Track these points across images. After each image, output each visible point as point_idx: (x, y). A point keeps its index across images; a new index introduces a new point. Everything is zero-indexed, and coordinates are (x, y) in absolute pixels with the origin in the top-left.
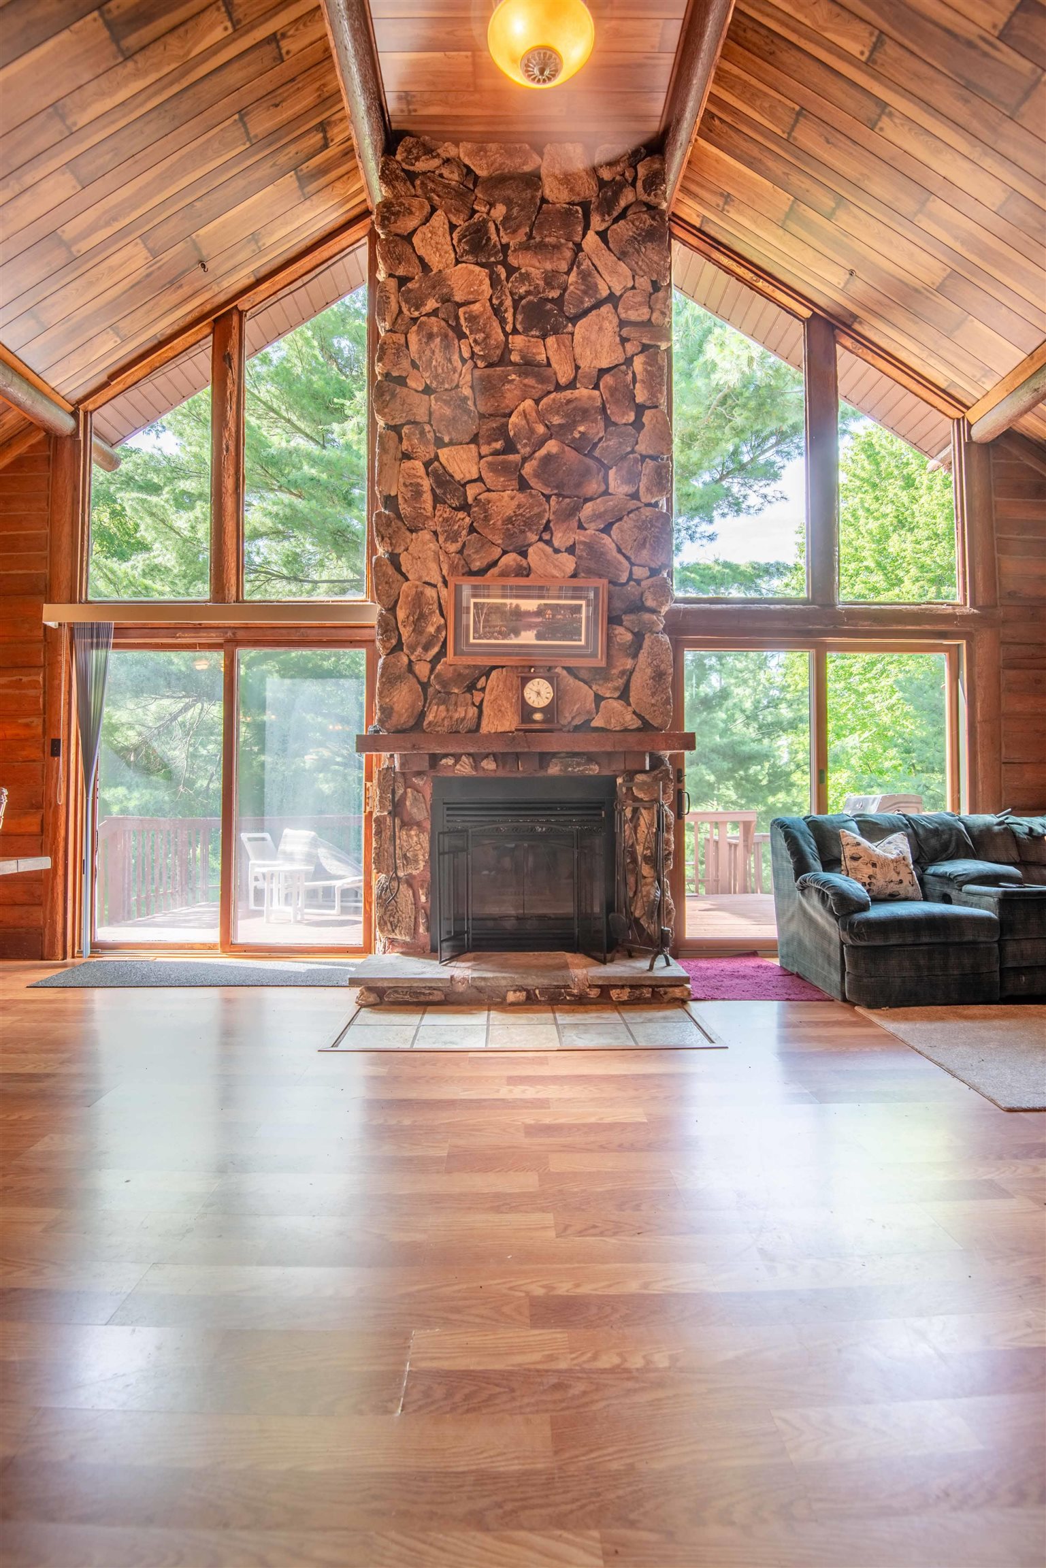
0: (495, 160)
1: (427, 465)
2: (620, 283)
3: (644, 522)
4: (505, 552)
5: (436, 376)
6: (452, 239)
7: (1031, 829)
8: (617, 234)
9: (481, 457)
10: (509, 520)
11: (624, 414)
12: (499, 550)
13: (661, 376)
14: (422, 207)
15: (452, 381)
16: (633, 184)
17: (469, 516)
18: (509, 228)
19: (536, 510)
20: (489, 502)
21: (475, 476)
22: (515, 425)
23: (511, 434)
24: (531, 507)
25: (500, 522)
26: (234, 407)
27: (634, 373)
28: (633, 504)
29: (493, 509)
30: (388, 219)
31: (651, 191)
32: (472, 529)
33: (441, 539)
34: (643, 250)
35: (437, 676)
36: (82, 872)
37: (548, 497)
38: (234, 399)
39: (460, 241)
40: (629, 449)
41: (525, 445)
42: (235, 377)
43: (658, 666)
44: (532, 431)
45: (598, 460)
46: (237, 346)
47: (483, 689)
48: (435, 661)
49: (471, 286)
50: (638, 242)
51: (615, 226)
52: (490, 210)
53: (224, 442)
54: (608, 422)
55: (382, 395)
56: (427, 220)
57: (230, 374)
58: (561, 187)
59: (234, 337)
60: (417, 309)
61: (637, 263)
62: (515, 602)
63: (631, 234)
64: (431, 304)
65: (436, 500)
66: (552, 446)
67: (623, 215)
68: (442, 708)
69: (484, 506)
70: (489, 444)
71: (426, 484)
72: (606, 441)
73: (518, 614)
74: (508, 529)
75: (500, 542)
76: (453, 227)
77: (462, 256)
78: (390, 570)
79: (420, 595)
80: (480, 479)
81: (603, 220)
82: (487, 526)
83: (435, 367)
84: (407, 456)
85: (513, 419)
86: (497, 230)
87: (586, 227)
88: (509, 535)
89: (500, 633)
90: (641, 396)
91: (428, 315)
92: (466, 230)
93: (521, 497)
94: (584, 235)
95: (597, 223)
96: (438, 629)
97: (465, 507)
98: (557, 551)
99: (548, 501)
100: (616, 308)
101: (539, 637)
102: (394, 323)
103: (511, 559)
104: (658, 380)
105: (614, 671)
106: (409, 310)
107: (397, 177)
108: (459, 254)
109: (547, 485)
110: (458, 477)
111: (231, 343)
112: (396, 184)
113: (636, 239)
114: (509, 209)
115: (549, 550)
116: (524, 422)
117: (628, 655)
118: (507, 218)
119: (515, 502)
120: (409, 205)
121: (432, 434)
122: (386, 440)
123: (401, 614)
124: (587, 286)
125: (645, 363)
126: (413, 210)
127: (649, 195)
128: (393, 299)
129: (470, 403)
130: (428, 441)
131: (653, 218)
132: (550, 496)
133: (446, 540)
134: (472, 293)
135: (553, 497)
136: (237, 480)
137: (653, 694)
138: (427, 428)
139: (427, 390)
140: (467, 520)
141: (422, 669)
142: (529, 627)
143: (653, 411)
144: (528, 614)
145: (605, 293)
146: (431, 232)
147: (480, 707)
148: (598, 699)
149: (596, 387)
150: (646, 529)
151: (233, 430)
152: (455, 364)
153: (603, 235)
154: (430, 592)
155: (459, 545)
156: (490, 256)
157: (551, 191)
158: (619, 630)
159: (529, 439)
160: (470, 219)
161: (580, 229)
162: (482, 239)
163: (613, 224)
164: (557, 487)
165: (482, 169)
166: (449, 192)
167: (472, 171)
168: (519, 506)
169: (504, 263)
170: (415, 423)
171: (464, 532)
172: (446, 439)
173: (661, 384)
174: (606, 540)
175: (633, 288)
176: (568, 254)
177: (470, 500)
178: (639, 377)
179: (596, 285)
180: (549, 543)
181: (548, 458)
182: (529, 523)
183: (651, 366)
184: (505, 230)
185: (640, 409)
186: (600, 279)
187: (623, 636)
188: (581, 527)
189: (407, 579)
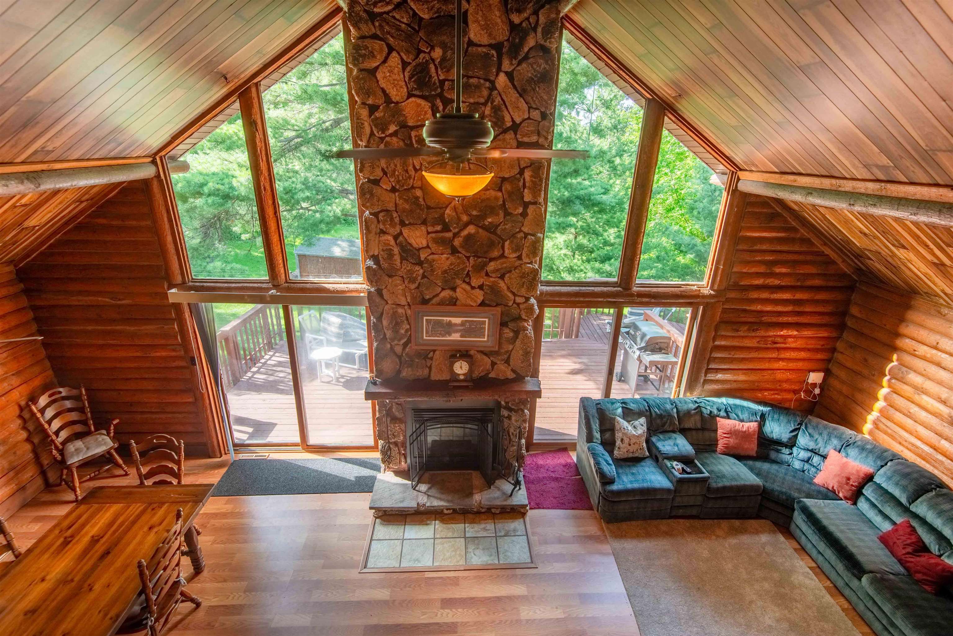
0: (434, 5)
1: (396, 238)
2: (520, 116)
3: (524, 273)
4: (443, 289)
5: (398, 182)
6: (404, 76)
7: (711, 412)
8: (520, 74)
9: (428, 233)
10: (445, 272)
11: (516, 209)
12: (440, 289)
13: (541, 185)
14: (381, 50)
15: (409, 184)
16: (535, 29)
17: (422, 268)
18: (445, 67)
19: (461, 266)
20: (434, 261)
21: (425, 245)
22: (449, 215)
23: (447, 220)
24: (459, 265)
25: (440, 273)
26: (264, 159)
27: (524, 179)
28: (518, 263)
29: (436, 265)
30: (357, 60)
31: (547, 39)
32: (424, 276)
33: (406, 282)
34: (537, 89)
35: (407, 354)
36: (223, 422)
37: (468, 258)
38: (263, 153)
39: (410, 78)
40: (518, 230)
41: (455, 228)
42: (262, 136)
43: (526, 349)
44: (459, 219)
45: (500, 237)
46: (259, 112)
47: (431, 359)
48: (405, 345)
49: (419, 115)
50: (534, 82)
51: (519, 68)
52: (430, 50)
53: (262, 184)
54: (507, 213)
55: (365, 194)
56: (385, 61)
57: (257, 135)
58: (482, 32)
59: (255, 105)
60: (383, 133)
61: (532, 98)
62: (448, 319)
63: (530, 75)
64: (392, 128)
65: (402, 259)
66: (471, 229)
67: (526, 58)
68: (410, 369)
69: (431, 263)
70: (433, 226)
71: (396, 250)
72: (504, 225)
73: (450, 324)
74: (445, 277)
75: (440, 284)
76: (405, 64)
77: (412, 91)
78: (378, 299)
79: (395, 313)
80: (428, 247)
81: (511, 64)
82: (432, 275)
83: (398, 176)
84: (383, 232)
85: (448, 211)
86: (436, 69)
87: (499, 70)
88: (445, 281)
89: (440, 334)
90: (528, 197)
91: (391, 135)
92: (414, 71)
93: (452, 259)
94: (497, 75)
95: (506, 65)
96: (407, 331)
97: (420, 263)
98: (473, 288)
99: (468, 260)
100: (516, 134)
101: (461, 336)
102: (369, 141)
103: (446, 294)
104: (539, 188)
105: (503, 351)
106: (378, 132)
107: (361, 18)
108: (410, 89)
109: (467, 251)
110: (415, 245)
111: (254, 111)
112: (361, 25)
113: (533, 79)
114: (444, 53)
115: (468, 288)
116: (454, 214)
117: (510, 343)
118: (444, 59)
119: (449, 262)
120: (372, 48)
121: (398, 219)
122: (369, 224)
123: (385, 323)
124: (498, 119)
125: (531, 176)
126: (375, 53)
127: (545, 41)
128: (366, 124)
129: (421, 200)
130: (396, 224)
131: (546, 62)
132: (469, 257)
133: (409, 282)
134: (420, 120)
135: (471, 258)
136: (275, 208)
137: (522, 362)
138: (395, 215)
139: (393, 190)
140: (421, 271)
141: (398, 349)
142: (457, 331)
143: (534, 206)
144: (456, 325)
145: (509, 124)
146: (389, 71)
147: (430, 368)
148: (493, 364)
149: (500, 190)
150: (525, 277)
151: (266, 175)
152: (410, 173)
153: (510, 75)
154: (400, 311)
155: (416, 285)
156: (431, 91)
157: (476, 35)
158: (506, 330)
159: (457, 224)
160: (416, 58)
161: (494, 70)
162: (425, 77)
163: (517, 66)
164: (474, 252)
165: (424, 14)
166: (401, 35)
167: (417, 14)
168: (451, 264)
169: (441, 96)
170: (387, 211)
171: (419, 278)
172: (407, 222)
173: (540, 190)
174: (502, 284)
175: (529, 118)
176: (485, 93)
177: (422, 259)
178: (527, 185)
179: (503, 117)
180: (469, 283)
181: (469, 237)
182: (457, 274)
183: (535, 178)
184: (442, 69)
185: (526, 205)
186: (507, 113)
187: (508, 333)
188: (487, 274)
189: (387, 303)
